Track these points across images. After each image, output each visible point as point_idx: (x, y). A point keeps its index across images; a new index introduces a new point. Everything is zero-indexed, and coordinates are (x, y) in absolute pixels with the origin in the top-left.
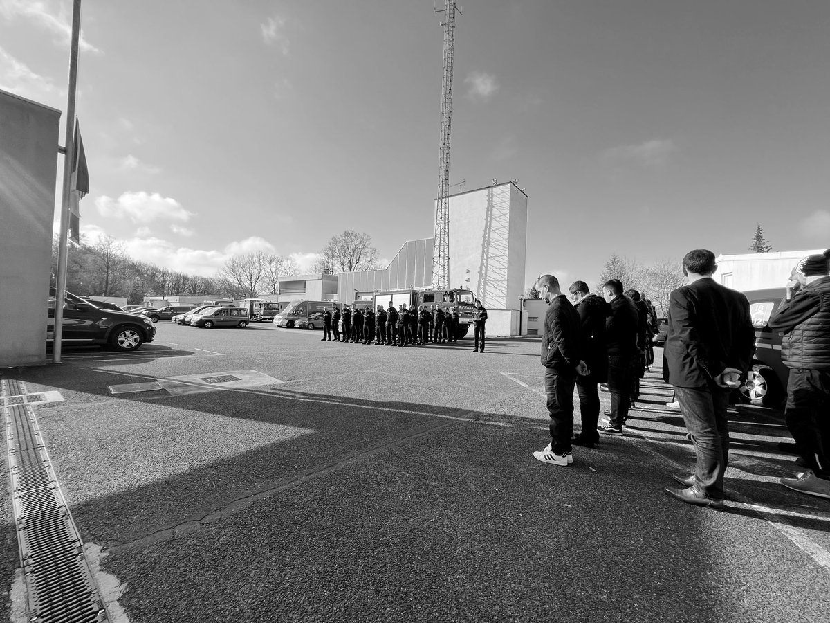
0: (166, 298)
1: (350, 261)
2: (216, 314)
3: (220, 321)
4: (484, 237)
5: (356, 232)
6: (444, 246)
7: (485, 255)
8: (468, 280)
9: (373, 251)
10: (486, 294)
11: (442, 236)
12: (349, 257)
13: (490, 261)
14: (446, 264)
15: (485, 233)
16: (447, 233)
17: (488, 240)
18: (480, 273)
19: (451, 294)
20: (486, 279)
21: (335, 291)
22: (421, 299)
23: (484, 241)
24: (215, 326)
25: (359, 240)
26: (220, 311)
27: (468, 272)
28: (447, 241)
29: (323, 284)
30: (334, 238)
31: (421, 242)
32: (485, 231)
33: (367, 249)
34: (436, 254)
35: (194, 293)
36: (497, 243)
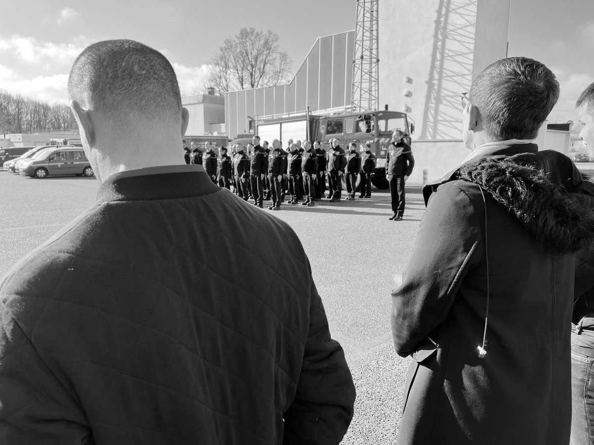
0: (7, 137)
1: (251, 74)
2: (50, 159)
3: (56, 167)
4: (438, 22)
5: (257, 30)
6: (371, 40)
7: (439, 54)
8: (409, 95)
9: (284, 56)
10: (440, 118)
11: (367, 24)
12: (249, 68)
13: (447, 64)
14: (374, 70)
15: (439, 16)
16: (375, 19)
17: (445, 28)
18: (430, 83)
19: (367, 118)
20: (439, 93)
21: (222, 120)
22: (322, 129)
23: (437, 29)
24: (50, 174)
25: (262, 42)
26: (58, 154)
27: (410, 81)
28: (375, 33)
29: (206, 110)
30: (228, 42)
31: (340, 38)
32: (439, 11)
33: (274, 55)
34: (358, 55)
35: (59, 128)
36: (459, 31)
